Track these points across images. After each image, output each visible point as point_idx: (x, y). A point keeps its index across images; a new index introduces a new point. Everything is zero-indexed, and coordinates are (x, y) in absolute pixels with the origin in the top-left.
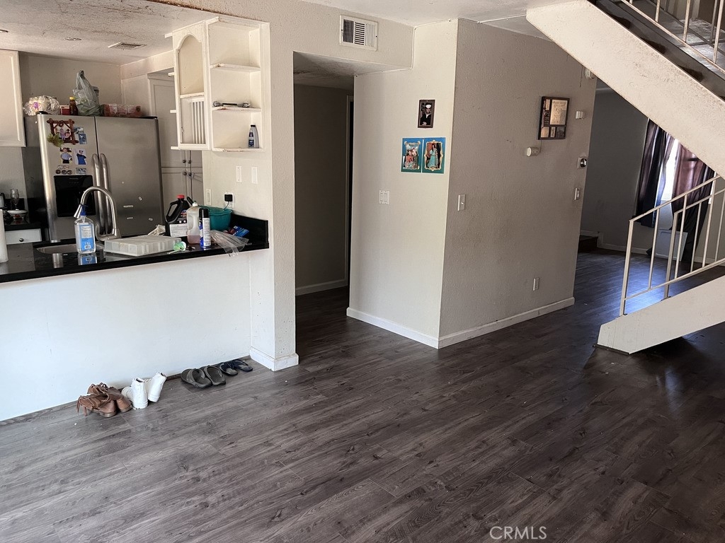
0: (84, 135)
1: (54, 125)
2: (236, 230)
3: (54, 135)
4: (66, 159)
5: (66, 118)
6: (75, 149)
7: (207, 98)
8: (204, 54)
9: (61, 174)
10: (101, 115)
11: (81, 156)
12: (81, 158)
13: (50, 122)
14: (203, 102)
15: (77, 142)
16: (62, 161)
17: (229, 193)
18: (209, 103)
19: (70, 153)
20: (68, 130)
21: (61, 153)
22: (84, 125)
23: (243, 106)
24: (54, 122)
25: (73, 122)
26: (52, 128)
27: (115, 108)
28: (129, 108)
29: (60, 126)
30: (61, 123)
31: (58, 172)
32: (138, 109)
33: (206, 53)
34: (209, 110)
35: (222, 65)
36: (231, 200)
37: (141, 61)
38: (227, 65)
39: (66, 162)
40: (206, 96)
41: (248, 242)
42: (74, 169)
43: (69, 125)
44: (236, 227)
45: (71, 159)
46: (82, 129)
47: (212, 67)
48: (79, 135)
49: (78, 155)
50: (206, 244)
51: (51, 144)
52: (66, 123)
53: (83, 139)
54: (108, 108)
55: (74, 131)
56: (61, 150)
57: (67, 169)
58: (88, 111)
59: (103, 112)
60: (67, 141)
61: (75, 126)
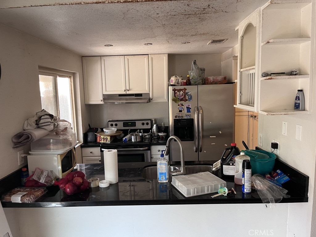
0: (191, 96)
1: (176, 91)
2: (278, 174)
3: (175, 97)
4: (181, 110)
5: (182, 87)
6: (186, 104)
7: (257, 71)
8: (257, 35)
9: (177, 118)
10: (203, 84)
11: (189, 108)
12: (188, 109)
13: (174, 90)
14: (255, 73)
15: (187, 100)
16: (179, 111)
17: (276, 142)
18: (258, 74)
19: (183, 107)
20: (183, 94)
21: (178, 107)
22: (191, 90)
23: (291, 74)
24: (176, 90)
25: (186, 89)
26: (175, 93)
27: (212, 79)
28: (220, 78)
29: (179, 92)
30: (179, 90)
31: (176, 117)
32: (225, 78)
33: (259, 34)
34: (259, 80)
35: (271, 41)
36: (277, 148)
37: (230, 50)
38: (275, 40)
39: (180, 111)
40: (257, 69)
41: (287, 194)
42: (185, 115)
43: (183, 91)
44: (279, 171)
45: (183, 110)
46: (190, 93)
47: (263, 44)
48: (189, 96)
49: (187, 107)
50: (247, 189)
51: (174, 102)
52: (182, 90)
53: (191, 98)
54: (208, 80)
55: (186, 94)
56: (179, 105)
57: (181, 115)
58: (196, 82)
59: (205, 82)
60: (182, 100)
61: (187, 91)
